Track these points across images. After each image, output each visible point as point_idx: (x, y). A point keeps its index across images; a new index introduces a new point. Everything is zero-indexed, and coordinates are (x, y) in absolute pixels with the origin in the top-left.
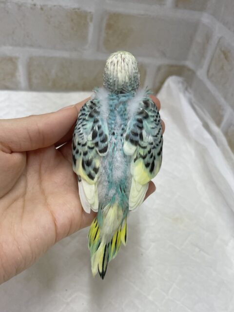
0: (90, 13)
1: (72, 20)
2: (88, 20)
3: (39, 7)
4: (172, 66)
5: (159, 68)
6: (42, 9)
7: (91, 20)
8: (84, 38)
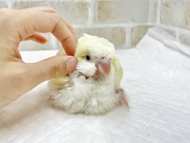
0: (88, 2)
1: (79, 7)
2: (88, 6)
3: (61, 2)
4: (140, 27)
5: (132, 29)
6: (63, 3)
7: (89, 6)
8: (86, 16)
